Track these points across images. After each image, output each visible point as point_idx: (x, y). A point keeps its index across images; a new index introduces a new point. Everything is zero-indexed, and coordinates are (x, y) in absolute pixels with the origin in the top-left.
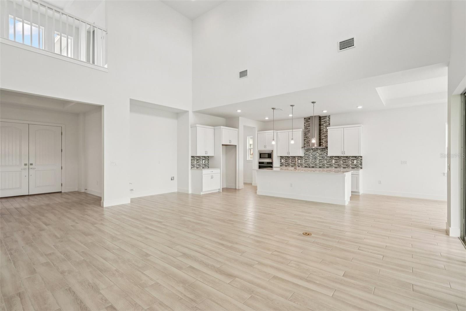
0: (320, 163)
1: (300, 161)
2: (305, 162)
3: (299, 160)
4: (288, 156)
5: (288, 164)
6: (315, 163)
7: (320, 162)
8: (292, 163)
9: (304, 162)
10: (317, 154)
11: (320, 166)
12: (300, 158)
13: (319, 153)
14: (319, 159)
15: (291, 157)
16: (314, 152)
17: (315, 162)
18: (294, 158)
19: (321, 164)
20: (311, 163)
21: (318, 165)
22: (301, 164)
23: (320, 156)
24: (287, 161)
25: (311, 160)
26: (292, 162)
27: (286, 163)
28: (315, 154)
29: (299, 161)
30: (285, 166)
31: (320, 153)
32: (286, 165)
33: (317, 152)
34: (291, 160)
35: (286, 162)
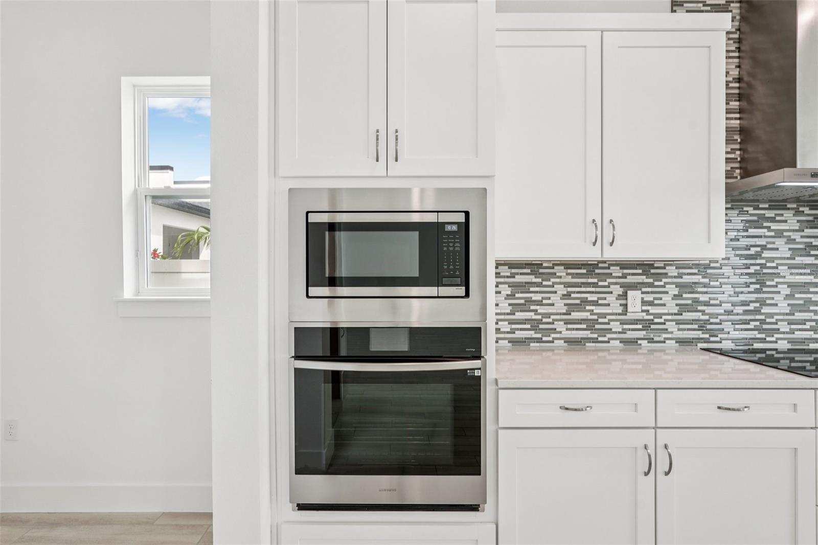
0: (799, 316)
1: (644, 302)
2: (683, 308)
3: (630, 293)
4: (591, 254)
5: (535, 325)
6: (757, 311)
7: (794, 308)
8: (575, 315)
9: (672, 306)
10: (780, 242)
11: (799, 335)
12: (643, 279)
13: (790, 241)
14: (790, 285)
15: (568, 265)
16: (752, 231)
17: (763, 303)
18: (590, 274)
19: (804, 322)
20: (729, 313)
21: (784, 327)
22: (647, 325)
23: (799, 260)
24: (529, 301)
25: (728, 289)
26: (571, 308)
27: (520, 315)
28: (764, 248)
29: (635, 297)
30: (512, 341)
31: (797, 236)
32: (519, 334)
33: (779, 234)
34: (568, 296)
35: (516, 307)
